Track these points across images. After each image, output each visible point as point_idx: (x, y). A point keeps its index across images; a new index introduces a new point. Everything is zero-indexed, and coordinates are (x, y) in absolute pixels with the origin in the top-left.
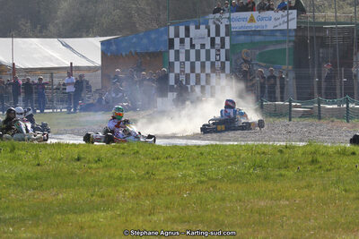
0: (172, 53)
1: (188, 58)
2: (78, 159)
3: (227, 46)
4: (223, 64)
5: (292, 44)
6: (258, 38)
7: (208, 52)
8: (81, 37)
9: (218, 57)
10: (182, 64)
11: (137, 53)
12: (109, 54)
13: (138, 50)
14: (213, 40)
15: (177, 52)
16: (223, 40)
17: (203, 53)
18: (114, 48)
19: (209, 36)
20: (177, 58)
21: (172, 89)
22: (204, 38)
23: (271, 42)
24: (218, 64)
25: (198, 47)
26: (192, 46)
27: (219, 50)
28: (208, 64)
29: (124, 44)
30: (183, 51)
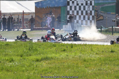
0: (69, 7)
1: (75, 9)
3: (93, 4)
4: (91, 11)
5: (115, 4)
6: (101, 1)
7: (84, 7)
9: (89, 9)
10: (73, 12)
11: (50, 7)
12: (38, 8)
13: (51, 6)
14: (87, 2)
15: (71, 7)
16: (91, 2)
17: (82, 7)
18: (40, 5)
19: (85, 0)
20: (71, 9)
21: (68, 21)
22: (83, 1)
23: (106, 3)
24: (89, 12)
25: (80, 5)
26: (78, 4)
27: (89, 6)
28: (84, 12)
29: (45, 4)
30: (74, 6)
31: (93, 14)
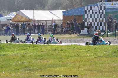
0: (86, 15)
1: (91, 17)
2: (55, 50)
3: (104, 13)
4: (103, 19)
6: (114, 10)
7: (98, 15)
8: (56, 10)
9: (101, 17)
10: (89, 19)
11: (74, 15)
12: (65, 16)
13: (75, 14)
14: (99, 11)
15: (88, 15)
16: (103, 11)
17: (96, 15)
18: (67, 13)
19: (98, 9)
20: (88, 17)
22: (96, 10)
24: (101, 19)
26: (93, 13)
27: (101, 14)
28: (98, 19)
29: (70, 12)
30: (90, 14)
31: (104, 21)
